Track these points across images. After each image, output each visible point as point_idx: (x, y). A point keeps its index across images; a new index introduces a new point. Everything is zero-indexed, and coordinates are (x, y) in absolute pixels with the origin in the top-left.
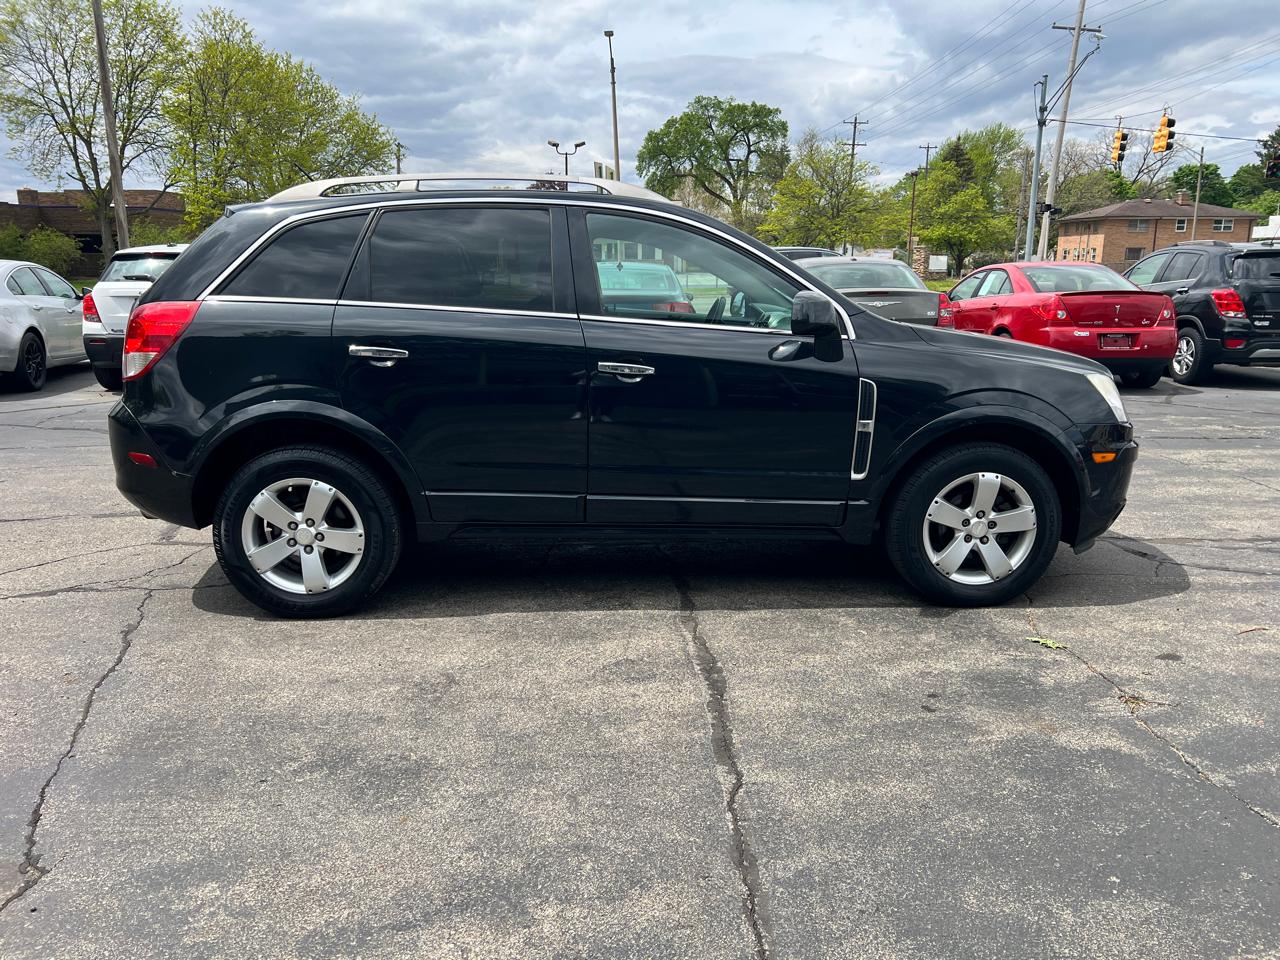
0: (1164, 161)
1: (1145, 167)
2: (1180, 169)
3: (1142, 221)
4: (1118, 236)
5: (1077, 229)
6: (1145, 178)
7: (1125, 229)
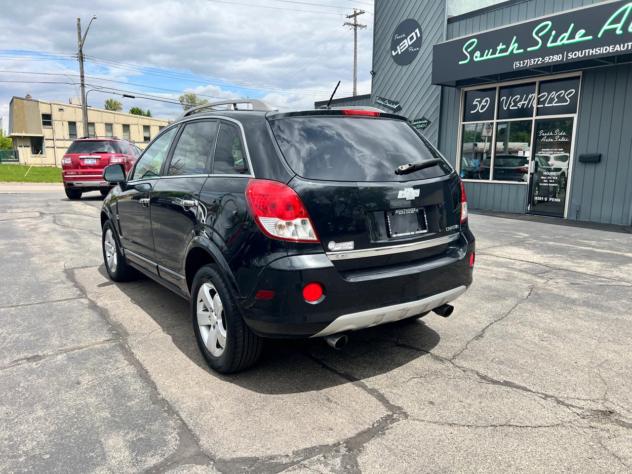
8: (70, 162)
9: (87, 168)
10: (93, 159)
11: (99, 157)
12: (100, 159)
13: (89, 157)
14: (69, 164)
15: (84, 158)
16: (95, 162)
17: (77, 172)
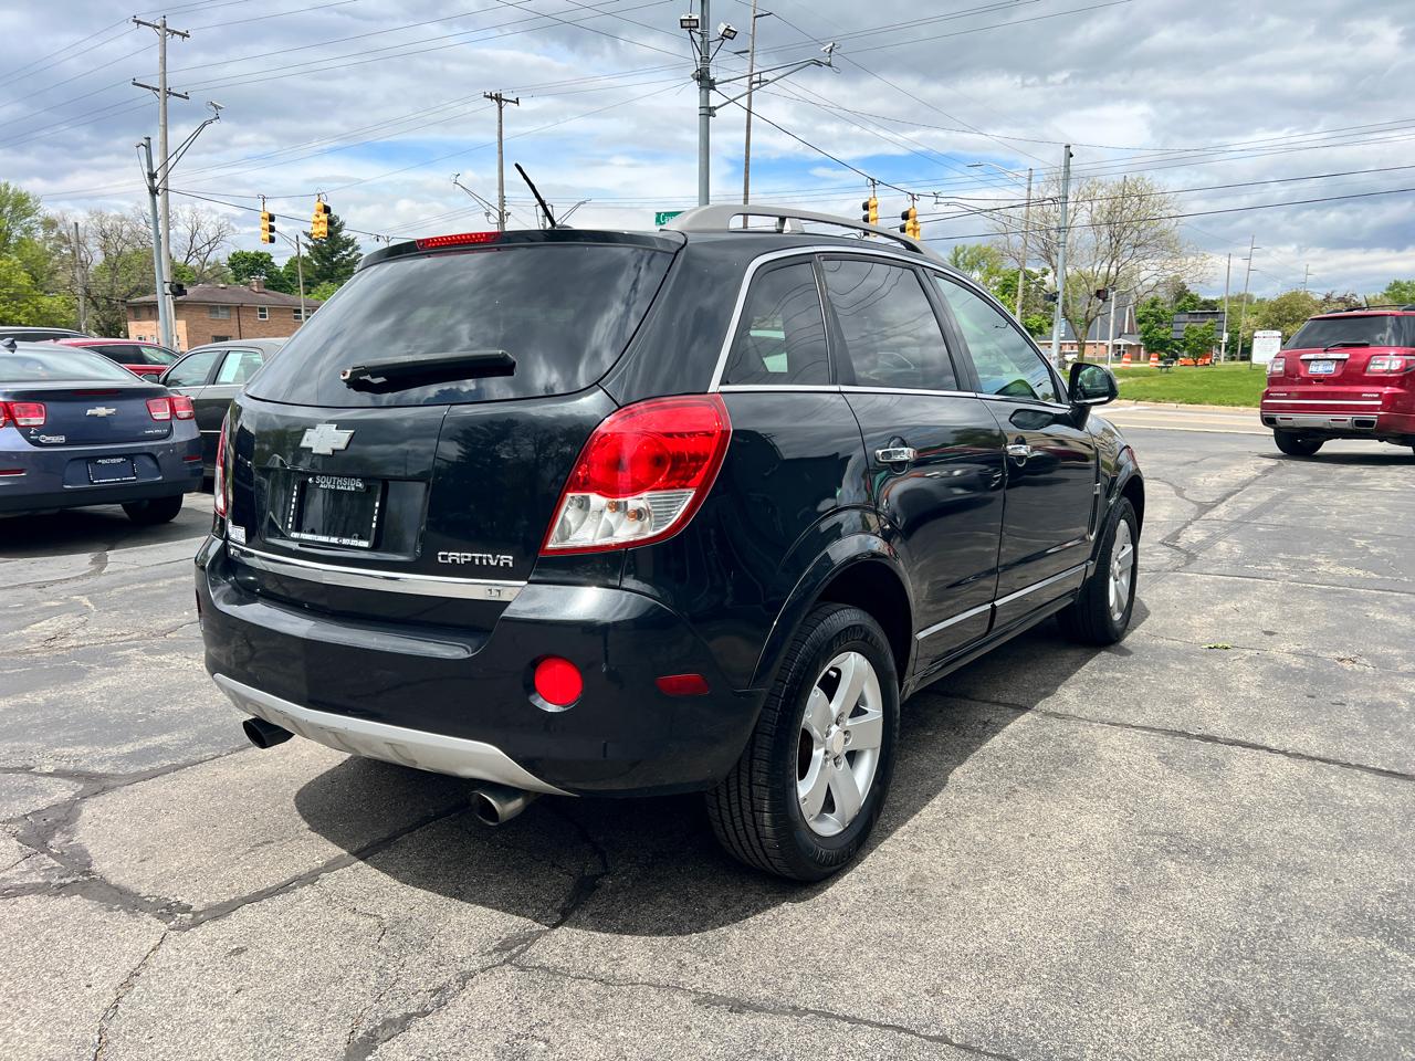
0: (212, 245)
1: (193, 250)
2: (234, 255)
3: (222, 307)
4: (200, 323)
5: (150, 314)
6: (194, 262)
7: (206, 316)
8: (1281, 369)
9: (1311, 384)
10: (1330, 362)
11: (1346, 356)
12: (1345, 360)
13: (1323, 356)
14: (1280, 373)
15: (1311, 360)
16: (1332, 368)
17: (1289, 393)
